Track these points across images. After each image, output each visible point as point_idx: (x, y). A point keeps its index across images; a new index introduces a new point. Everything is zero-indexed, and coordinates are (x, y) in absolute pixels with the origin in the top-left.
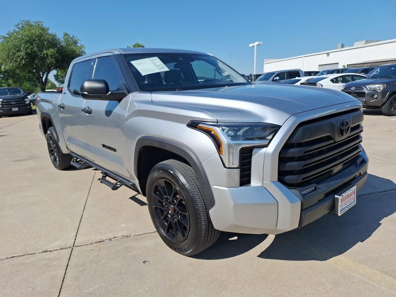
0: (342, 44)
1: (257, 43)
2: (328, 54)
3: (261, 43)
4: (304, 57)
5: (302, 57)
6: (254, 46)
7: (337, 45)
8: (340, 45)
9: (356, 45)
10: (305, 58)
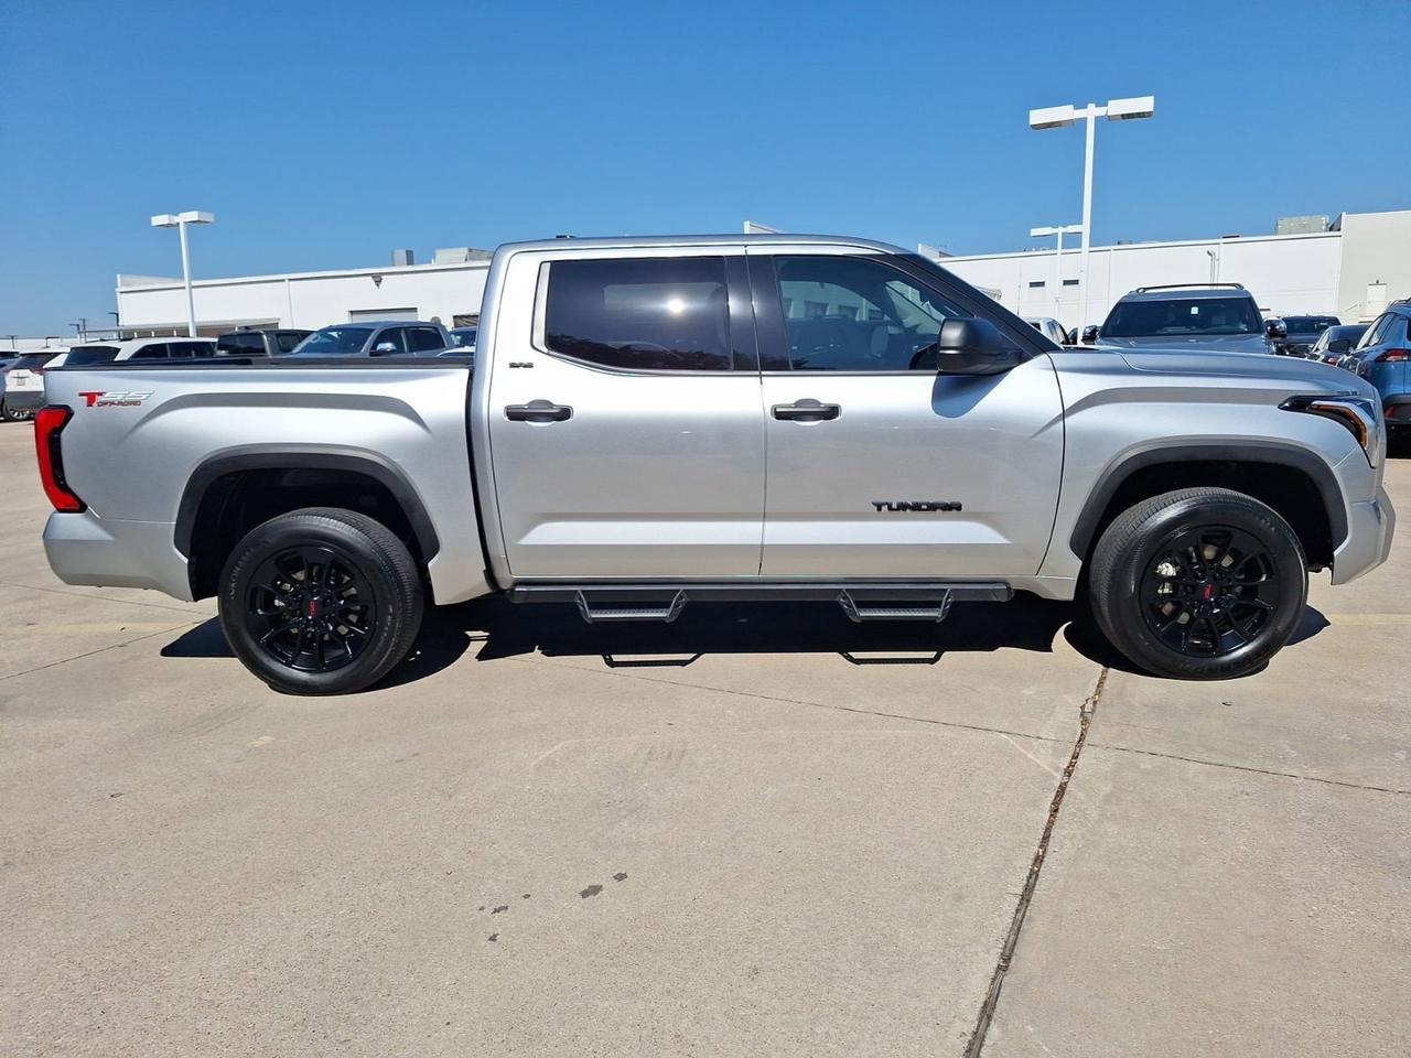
0: (407, 252)
1: (193, 216)
2: (378, 279)
3: (209, 217)
4: (290, 280)
5: (283, 280)
6: (178, 224)
7: (392, 253)
8: (401, 254)
9: (444, 257)
10: (292, 283)
